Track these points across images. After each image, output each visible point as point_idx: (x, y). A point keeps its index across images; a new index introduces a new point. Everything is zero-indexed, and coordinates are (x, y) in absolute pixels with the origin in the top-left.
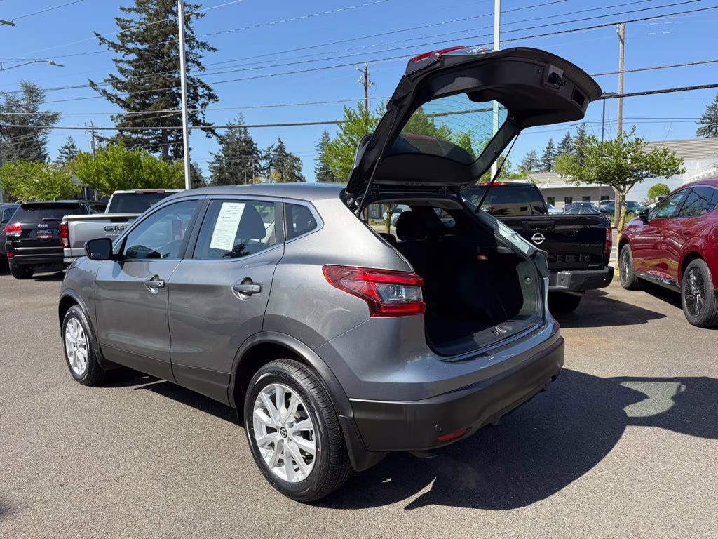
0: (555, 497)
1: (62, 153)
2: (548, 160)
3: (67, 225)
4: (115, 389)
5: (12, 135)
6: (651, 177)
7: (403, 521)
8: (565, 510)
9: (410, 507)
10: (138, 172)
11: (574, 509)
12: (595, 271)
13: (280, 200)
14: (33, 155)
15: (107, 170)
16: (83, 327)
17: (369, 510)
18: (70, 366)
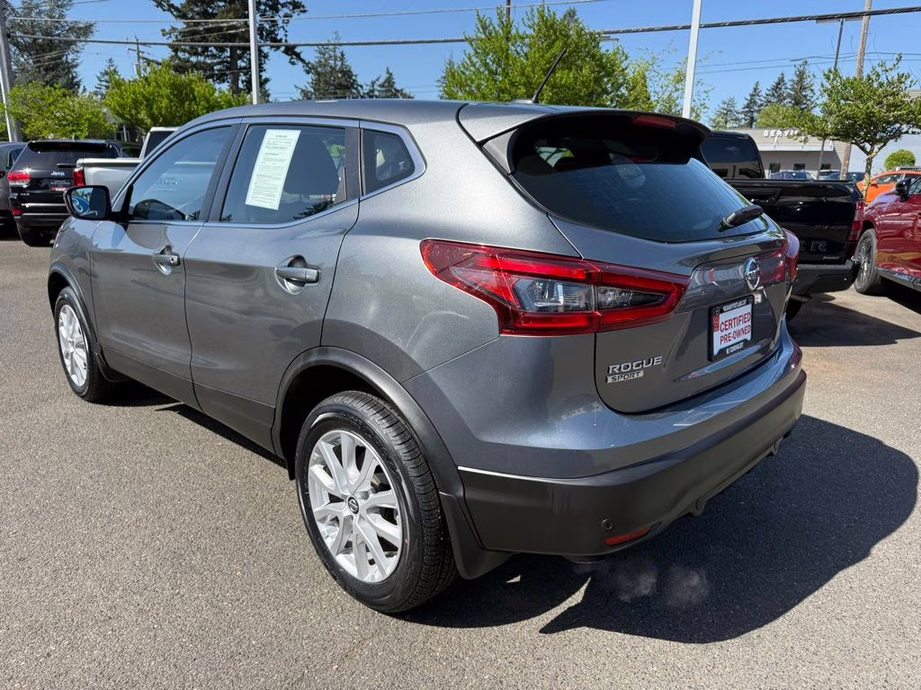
0: (780, 624)
1: (101, 81)
2: (750, 111)
3: (82, 172)
4: (128, 409)
5: (32, 52)
6: (913, 133)
7: (538, 654)
8: (796, 649)
9: (549, 629)
10: (190, 104)
11: (812, 649)
12: (832, 267)
13: (355, 124)
14: (62, 81)
15: (147, 100)
16: (79, 320)
17: (484, 630)
18: (67, 373)
